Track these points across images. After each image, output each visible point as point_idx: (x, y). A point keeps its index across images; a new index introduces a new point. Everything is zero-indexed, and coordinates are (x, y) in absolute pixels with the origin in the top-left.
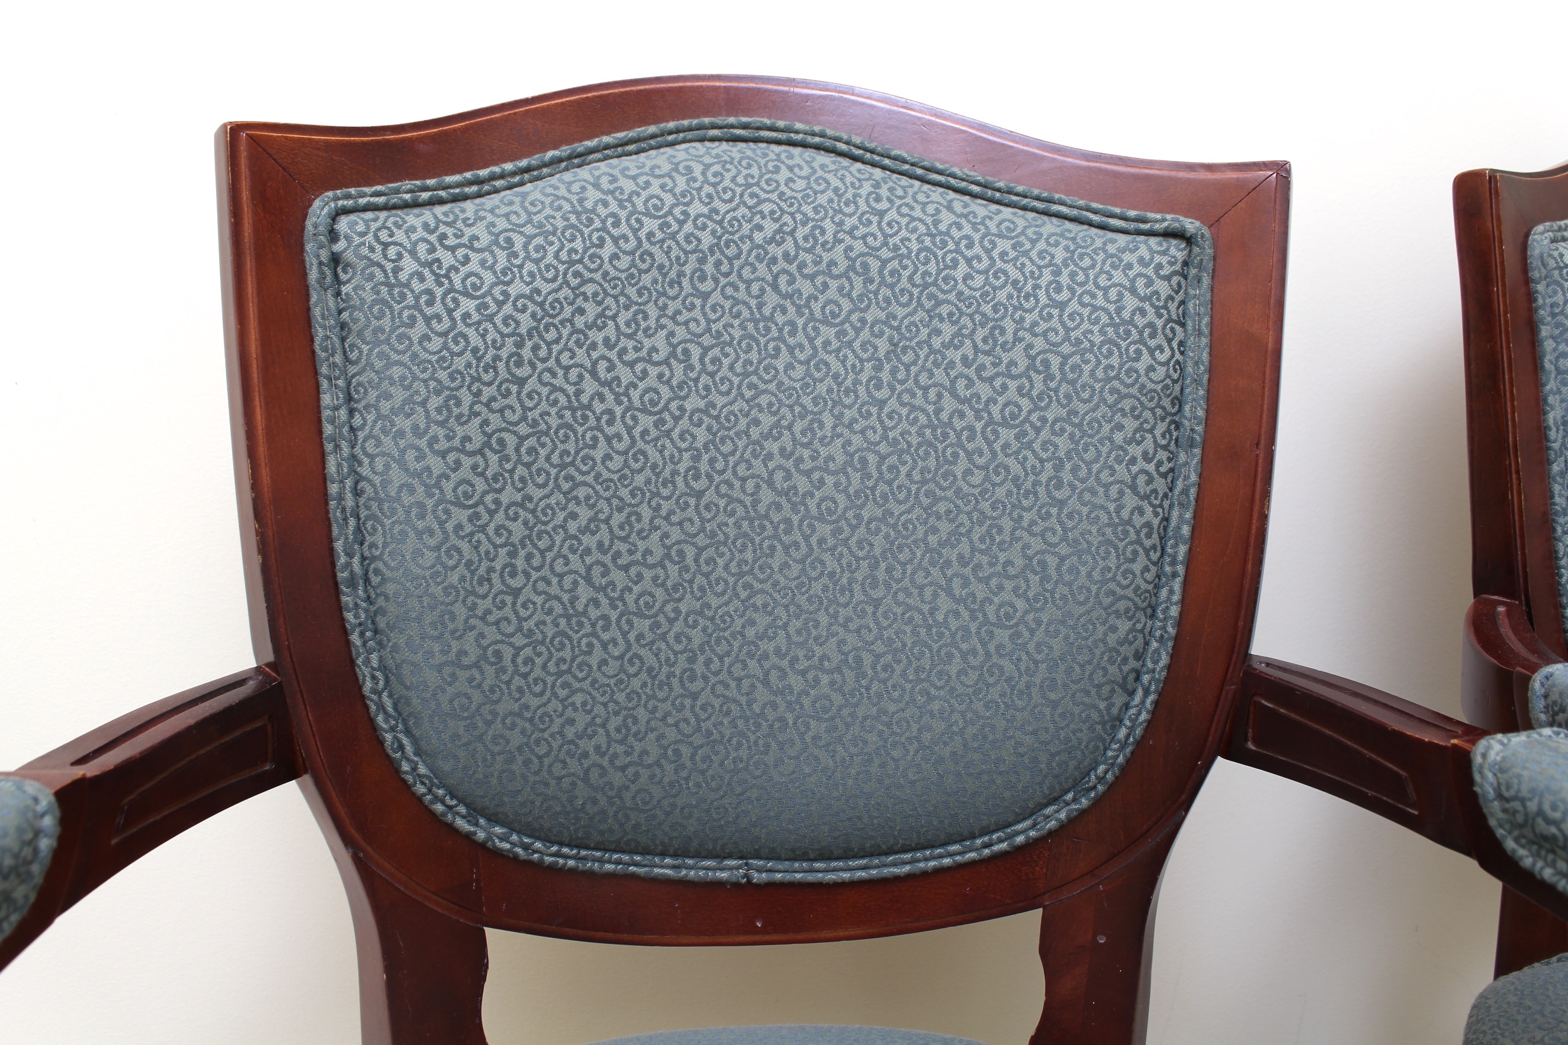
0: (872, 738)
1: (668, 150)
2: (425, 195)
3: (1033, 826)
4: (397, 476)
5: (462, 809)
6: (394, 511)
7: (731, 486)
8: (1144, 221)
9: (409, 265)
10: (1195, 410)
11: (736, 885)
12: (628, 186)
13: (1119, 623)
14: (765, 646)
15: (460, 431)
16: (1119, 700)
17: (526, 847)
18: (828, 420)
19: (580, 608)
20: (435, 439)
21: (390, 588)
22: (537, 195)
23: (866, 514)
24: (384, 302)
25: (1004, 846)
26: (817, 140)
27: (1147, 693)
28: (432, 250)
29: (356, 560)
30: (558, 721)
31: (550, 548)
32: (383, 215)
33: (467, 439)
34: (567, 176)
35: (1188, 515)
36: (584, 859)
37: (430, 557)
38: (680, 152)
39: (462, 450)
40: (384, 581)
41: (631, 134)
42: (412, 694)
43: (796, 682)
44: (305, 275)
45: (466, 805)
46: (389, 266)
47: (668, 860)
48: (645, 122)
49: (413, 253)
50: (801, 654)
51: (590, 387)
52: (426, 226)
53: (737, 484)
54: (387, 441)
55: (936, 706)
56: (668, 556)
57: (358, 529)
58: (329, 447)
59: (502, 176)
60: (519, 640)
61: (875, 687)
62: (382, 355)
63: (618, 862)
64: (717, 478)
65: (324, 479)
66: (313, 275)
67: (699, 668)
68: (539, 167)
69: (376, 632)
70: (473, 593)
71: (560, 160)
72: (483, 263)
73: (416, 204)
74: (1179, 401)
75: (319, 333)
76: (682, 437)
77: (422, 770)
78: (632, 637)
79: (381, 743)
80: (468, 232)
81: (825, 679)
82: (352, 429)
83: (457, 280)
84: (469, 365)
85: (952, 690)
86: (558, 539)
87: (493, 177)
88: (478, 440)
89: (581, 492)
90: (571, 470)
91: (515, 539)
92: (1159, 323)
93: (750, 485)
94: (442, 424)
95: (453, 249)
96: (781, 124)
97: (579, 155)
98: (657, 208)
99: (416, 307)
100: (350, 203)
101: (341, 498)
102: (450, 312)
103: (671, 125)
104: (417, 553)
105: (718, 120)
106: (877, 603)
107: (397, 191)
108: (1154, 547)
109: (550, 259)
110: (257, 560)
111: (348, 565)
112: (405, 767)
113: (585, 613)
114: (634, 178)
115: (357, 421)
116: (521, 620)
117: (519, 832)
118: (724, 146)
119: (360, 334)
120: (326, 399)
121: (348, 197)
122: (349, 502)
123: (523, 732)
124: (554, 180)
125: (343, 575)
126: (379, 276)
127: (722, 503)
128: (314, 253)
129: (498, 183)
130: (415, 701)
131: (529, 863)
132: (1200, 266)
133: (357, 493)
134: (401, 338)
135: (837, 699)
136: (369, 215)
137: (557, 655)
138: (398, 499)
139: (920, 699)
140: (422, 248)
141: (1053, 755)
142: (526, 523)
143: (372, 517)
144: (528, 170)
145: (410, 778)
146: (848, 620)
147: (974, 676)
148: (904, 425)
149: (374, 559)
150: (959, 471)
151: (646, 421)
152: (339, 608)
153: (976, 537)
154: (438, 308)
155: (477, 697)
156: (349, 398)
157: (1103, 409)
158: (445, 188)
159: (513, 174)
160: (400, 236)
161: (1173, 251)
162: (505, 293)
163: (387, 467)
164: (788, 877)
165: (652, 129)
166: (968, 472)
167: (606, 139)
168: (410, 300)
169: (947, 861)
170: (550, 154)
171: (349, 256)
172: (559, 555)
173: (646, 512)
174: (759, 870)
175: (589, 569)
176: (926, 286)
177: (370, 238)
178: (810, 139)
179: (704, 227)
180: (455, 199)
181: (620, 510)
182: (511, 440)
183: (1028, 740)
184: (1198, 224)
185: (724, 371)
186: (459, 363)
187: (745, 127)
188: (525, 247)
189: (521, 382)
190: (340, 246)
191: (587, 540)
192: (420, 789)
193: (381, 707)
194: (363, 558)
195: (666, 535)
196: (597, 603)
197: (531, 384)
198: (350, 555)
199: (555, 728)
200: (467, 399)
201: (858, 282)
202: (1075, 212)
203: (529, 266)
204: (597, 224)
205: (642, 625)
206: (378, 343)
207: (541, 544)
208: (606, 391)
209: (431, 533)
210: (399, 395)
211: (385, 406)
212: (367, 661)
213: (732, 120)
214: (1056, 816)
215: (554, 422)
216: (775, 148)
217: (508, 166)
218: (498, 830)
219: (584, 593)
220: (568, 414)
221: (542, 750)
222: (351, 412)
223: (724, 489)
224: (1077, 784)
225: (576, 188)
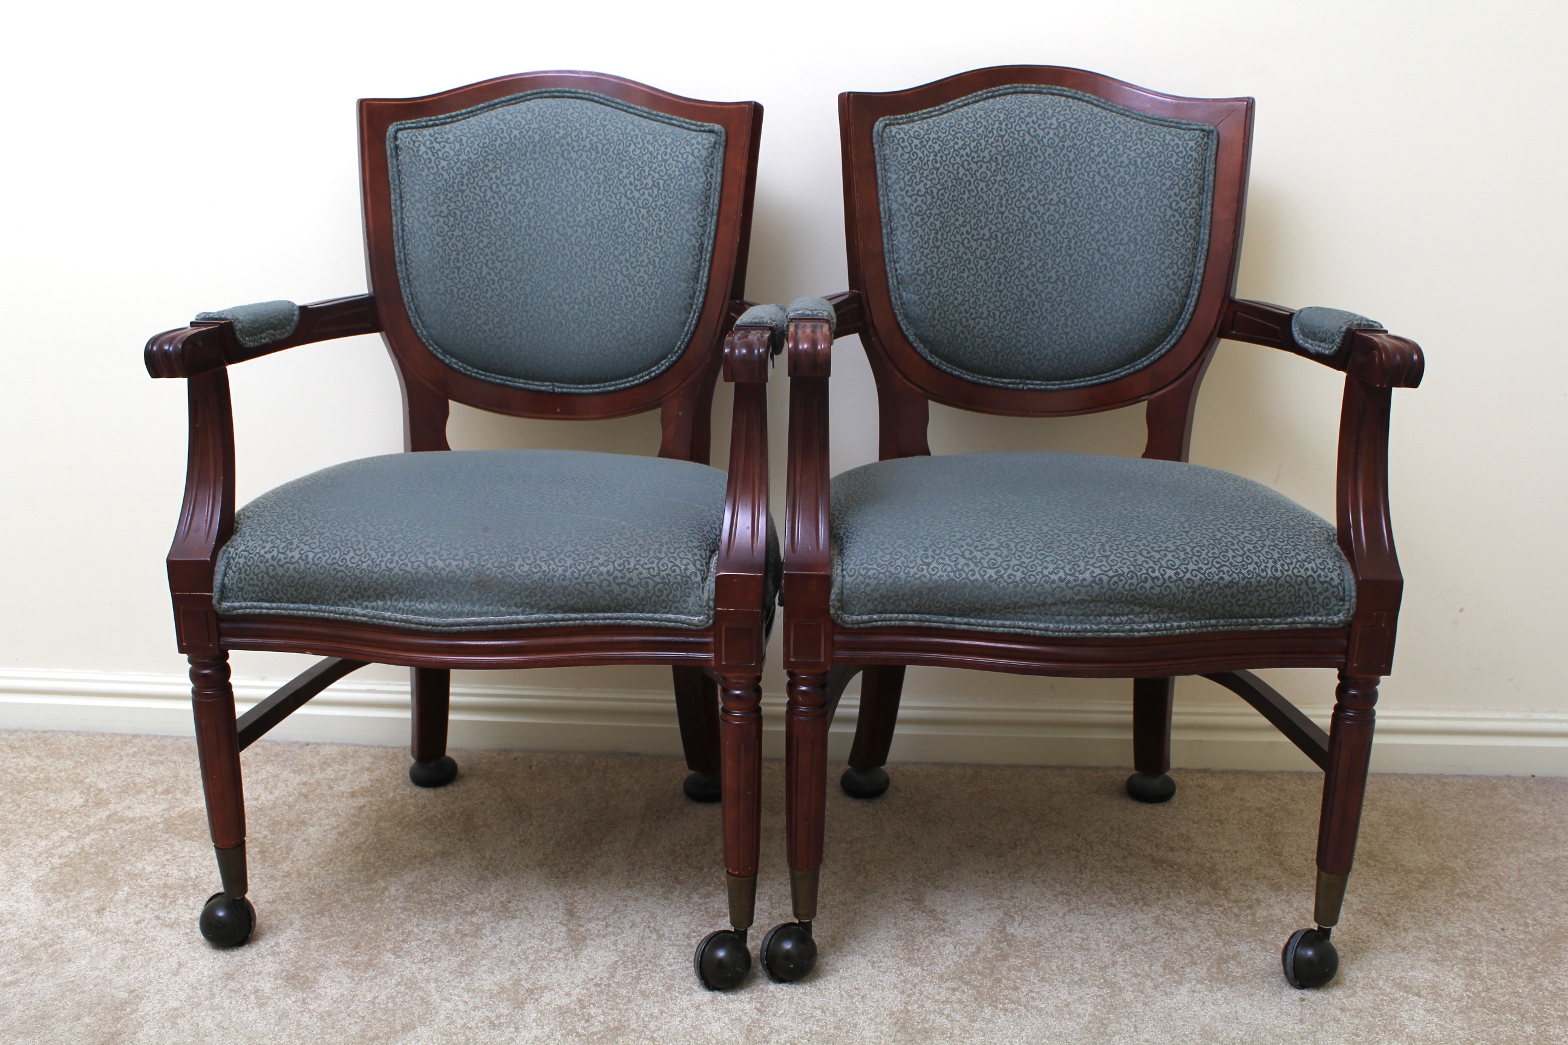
0: (594, 330)
1: (528, 102)
2: (431, 123)
3: (658, 369)
4: (417, 225)
5: (440, 351)
6: (415, 237)
7: (542, 231)
8: (703, 126)
9: (423, 149)
10: (715, 201)
11: (549, 393)
12: (509, 117)
13: (682, 284)
14: (555, 293)
15: (439, 209)
16: (684, 316)
17: (465, 368)
18: (580, 207)
19: (483, 275)
20: (430, 211)
21: (413, 265)
22: (474, 122)
23: (592, 243)
24: (413, 162)
25: (647, 377)
26: (587, 96)
27: (695, 313)
28: (432, 143)
29: (402, 255)
30: (474, 317)
31: (472, 253)
32: (414, 131)
33: (442, 212)
34: (486, 114)
35: (711, 242)
36: (488, 376)
37: (427, 253)
38: (531, 104)
39: (440, 216)
40: (412, 262)
41: (512, 96)
42: (421, 304)
43: (566, 308)
44: (386, 153)
45: (442, 349)
46: (415, 149)
47: (521, 381)
48: (519, 91)
49: (424, 145)
50: (568, 297)
51: (489, 194)
52: (430, 135)
53: (545, 231)
54: (413, 212)
55: (617, 317)
56: (518, 258)
57: (403, 244)
58: (393, 214)
59: (461, 114)
60: (460, 286)
61: (595, 310)
62: (412, 181)
63: (501, 379)
64: (537, 229)
65: (391, 226)
66: (389, 152)
67: (529, 301)
68: (476, 111)
69: (409, 281)
70: (443, 267)
71: (484, 108)
72: (450, 148)
73: (427, 126)
74: (708, 197)
75: (390, 173)
76: (524, 213)
77: (425, 333)
78: (503, 287)
79: (410, 322)
80: (446, 136)
81: (577, 307)
82: (402, 208)
83: (440, 154)
84: (443, 185)
85: (622, 311)
86: (475, 250)
87: (458, 115)
88: (446, 212)
89: (485, 233)
90: (481, 225)
91: (459, 249)
92: (701, 167)
93: (550, 232)
94: (433, 206)
95: (439, 143)
96: (573, 90)
97: (492, 105)
98: (519, 126)
99: (425, 164)
100: (402, 126)
101: (397, 232)
102: (437, 166)
103: (529, 92)
104: (423, 252)
105: (548, 90)
106: (596, 277)
107: (420, 122)
108: (697, 255)
109: (476, 146)
110: (367, 252)
111: (398, 255)
112: (418, 331)
113: (485, 278)
114: (511, 114)
115: (404, 205)
116: (460, 278)
117: (462, 362)
118: (550, 100)
119: (405, 174)
120: (393, 197)
121: (402, 124)
122: (400, 233)
123: (461, 320)
124: (481, 116)
125: (397, 260)
126: (412, 153)
127: (539, 238)
128: (389, 145)
129: (459, 118)
130: (422, 306)
131: (466, 375)
132: (720, 144)
133: (403, 231)
134: (419, 175)
135: (581, 315)
136: (409, 131)
137: (474, 292)
138: (417, 233)
139: (611, 315)
140: (428, 143)
141: (660, 337)
142: (463, 243)
143: (408, 239)
144: (472, 112)
145: (420, 336)
146: (585, 284)
147: (630, 305)
148: (608, 209)
149: (408, 254)
150: (626, 226)
151: (511, 207)
152: (396, 272)
153: (631, 251)
154: (433, 164)
155: (444, 305)
156: (401, 197)
157: (677, 201)
158: (439, 120)
159: (465, 114)
160: (420, 138)
161: (711, 138)
162: (458, 159)
163: (413, 221)
164: (569, 390)
165: (522, 94)
166: (629, 226)
167: (503, 99)
168: (423, 161)
169: (628, 384)
170: (482, 105)
171: (401, 146)
172: (476, 255)
173: (509, 241)
174: (558, 387)
175: (487, 261)
176: (618, 154)
177: (409, 139)
178: (584, 96)
179: (536, 133)
180: (443, 124)
181: (499, 240)
182: (458, 213)
183: (649, 330)
184: (720, 126)
185: (542, 188)
186: (440, 184)
187: (559, 92)
188: (467, 142)
189: (463, 192)
190: (398, 142)
191: (487, 251)
192: (424, 340)
193: (410, 308)
194: (405, 254)
195: (517, 250)
196: (490, 274)
197: (467, 192)
198: (400, 252)
199: (473, 320)
200: (442, 197)
201: (594, 153)
202: (679, 123)
203: (468, 149)
204: (495, 132)
205: (507, 283)
206: (410, 177)
207: (469, 251)
208: (495, 195)
209: (428, 245)
210: (418, 196)
211: (413, 200)
212: (406, 291)
213: (553, 89)
214: (665, 364)
215: (475, 207)
216: (570, 100)
217: (464, 111)
218: (454, 360)
219: (485, 270)
220: (480, 204)
221: (468, 328)
222: (402, 202)
223: (540, 233)
224: (671, 351)
225: (489, 119)
